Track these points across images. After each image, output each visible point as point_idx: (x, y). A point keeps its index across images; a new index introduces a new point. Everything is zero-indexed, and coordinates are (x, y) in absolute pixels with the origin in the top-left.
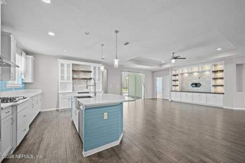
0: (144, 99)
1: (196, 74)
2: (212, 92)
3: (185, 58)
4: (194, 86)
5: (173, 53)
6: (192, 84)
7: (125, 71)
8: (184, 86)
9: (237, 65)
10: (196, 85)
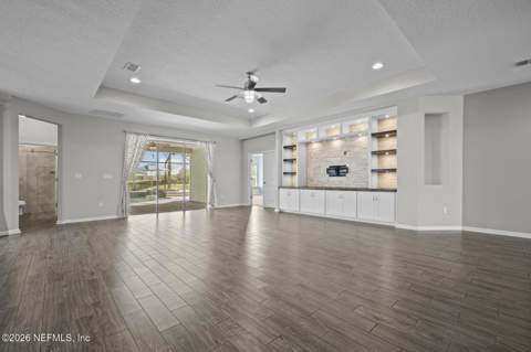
0: (213, 209)
1: (337, 144)
2: (370, 187)
3: (283, 90)
4: (333, 172)
5: (250, 73)
6: (328, 170)
7: (138, 134)
8: (311, 173)
9: (427, 115)
10: (338, 171)
